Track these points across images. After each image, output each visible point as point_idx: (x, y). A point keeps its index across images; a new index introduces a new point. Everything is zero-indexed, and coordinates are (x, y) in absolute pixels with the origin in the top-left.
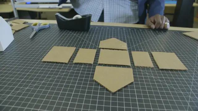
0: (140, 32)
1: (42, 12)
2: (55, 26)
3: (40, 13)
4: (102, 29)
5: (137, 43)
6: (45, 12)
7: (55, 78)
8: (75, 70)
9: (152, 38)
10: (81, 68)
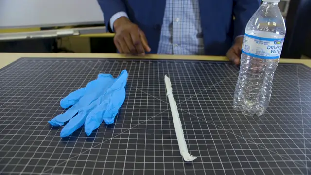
0: (217, 66)
2: (74, 61)
4: (159, 64)
5: (208, 85)
7: (88, 152)
9: (229, 75)
10: (128, 132)
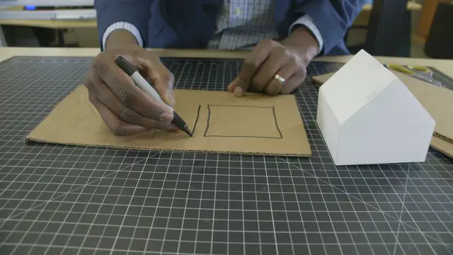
1: (66, 30)
3: (61, 32)
6: (73, 30)
8: (129, 169)
